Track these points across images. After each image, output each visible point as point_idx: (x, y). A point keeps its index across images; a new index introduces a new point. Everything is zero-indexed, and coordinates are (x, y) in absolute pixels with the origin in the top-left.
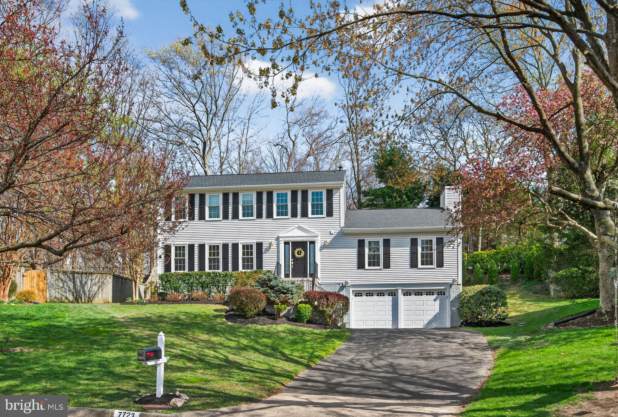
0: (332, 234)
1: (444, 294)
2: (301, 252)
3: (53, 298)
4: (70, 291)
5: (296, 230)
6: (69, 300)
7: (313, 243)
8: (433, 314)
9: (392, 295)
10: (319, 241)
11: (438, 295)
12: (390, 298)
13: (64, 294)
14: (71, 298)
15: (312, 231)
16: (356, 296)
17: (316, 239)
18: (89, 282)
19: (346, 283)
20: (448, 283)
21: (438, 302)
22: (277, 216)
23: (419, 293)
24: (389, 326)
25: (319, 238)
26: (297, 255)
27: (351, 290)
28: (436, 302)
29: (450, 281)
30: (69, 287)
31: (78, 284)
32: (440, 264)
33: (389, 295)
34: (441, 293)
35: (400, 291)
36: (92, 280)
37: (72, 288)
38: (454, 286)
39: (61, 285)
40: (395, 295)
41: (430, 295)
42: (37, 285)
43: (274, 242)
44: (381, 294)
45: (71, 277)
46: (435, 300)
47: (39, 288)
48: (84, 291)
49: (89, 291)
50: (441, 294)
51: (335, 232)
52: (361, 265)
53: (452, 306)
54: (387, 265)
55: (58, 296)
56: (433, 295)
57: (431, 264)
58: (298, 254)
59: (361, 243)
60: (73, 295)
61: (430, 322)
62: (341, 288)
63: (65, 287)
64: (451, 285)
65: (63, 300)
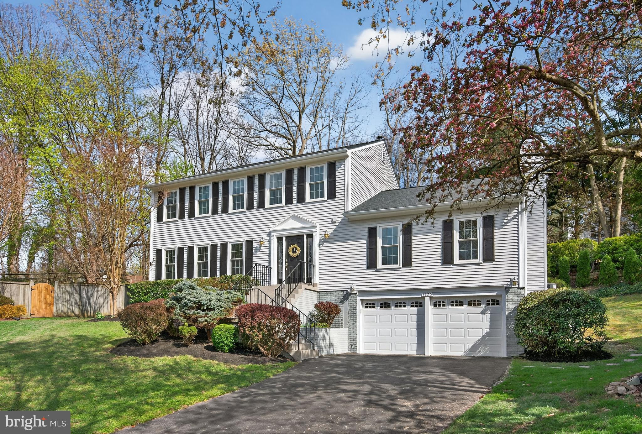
0: (335, 222)
1: (498, 304)
2: (296, 249)
3: (60, 311)
4: (76, 303)
5: (291, 221)
6: (75, 314)
7: (310, 236)
8: (480, 334)
9: (417, 306)
10: (318, 233)
11: (488, 304)
12: (415, 309)
13: (71, 307)
14: (77, 311)
15: (310, 220)
16: (366, 307)
17: (314, 230)
18: (95, 294)
19: (352, 289)
20: (502, 286)
21: (488, 315)
22: (270, 204)
23: (457, 303)
24: (411, 351)
25: (318, 229)
26: (291, 254)
27: (359, 299)
28: (484, 316)
29: (506, 283)
30: (76, 300)
31: (84, 296)
32: (489, 257)
33: (413, 306)
34: (493, 302)
35: (427, 300)
36: (98, 291)
37: (78, 300)
38: (512, 291)
39: (67, 297)
40: (421, 306)
41: (474, 305)
42: (45, 298)
43: (266, 239)
44: (401, 304)
45: (78, 289)
46: (483, 313)
47: (46, 301)
48: (90, 304)
49: (95, 303)
50: (493, 304)
51: (338, 219)
52: (371, 264)
53: (508, 323)
54: (407, 263)
55: (65, 310)
56: (479, 304)
57: (476, 257)
58: (293, 252)
59: (372, 233)
60: (79, 308)
61: (475, 347)
62: (345, 296)
63: (72, 300)
64: (507, 289)
65: (69, 314)
